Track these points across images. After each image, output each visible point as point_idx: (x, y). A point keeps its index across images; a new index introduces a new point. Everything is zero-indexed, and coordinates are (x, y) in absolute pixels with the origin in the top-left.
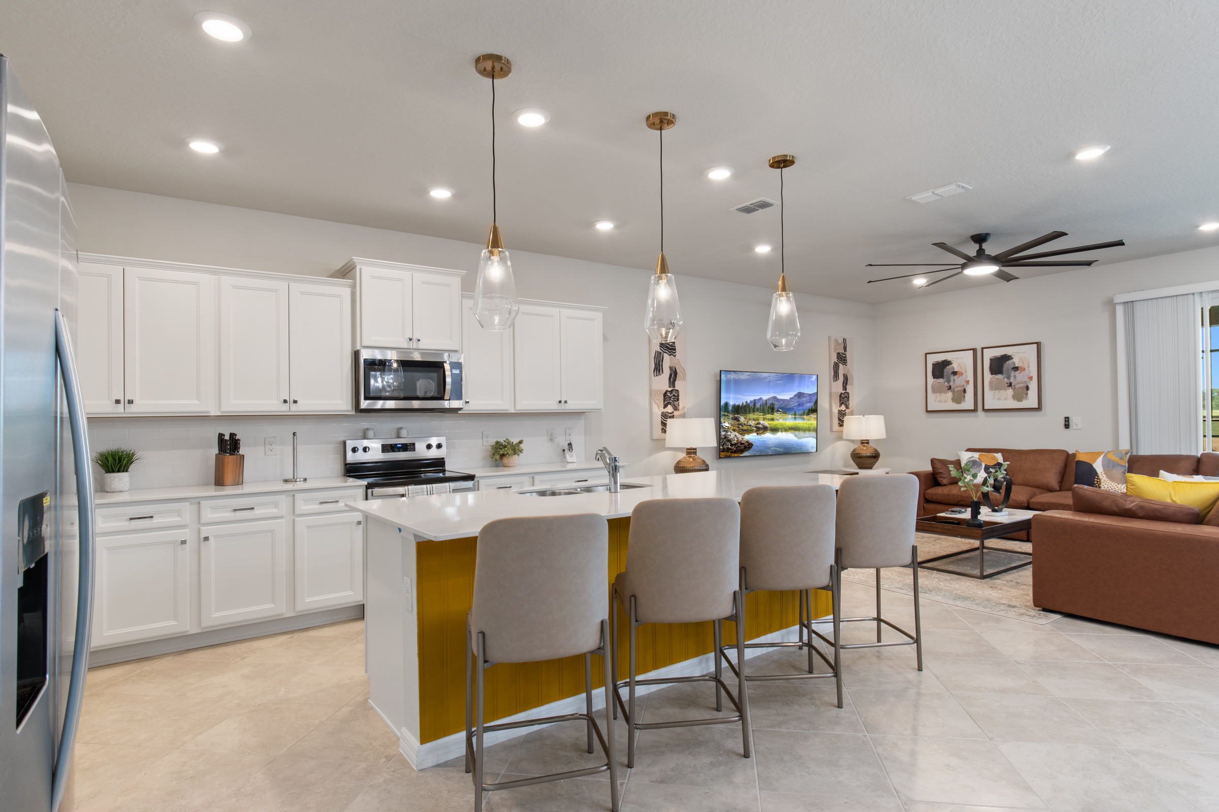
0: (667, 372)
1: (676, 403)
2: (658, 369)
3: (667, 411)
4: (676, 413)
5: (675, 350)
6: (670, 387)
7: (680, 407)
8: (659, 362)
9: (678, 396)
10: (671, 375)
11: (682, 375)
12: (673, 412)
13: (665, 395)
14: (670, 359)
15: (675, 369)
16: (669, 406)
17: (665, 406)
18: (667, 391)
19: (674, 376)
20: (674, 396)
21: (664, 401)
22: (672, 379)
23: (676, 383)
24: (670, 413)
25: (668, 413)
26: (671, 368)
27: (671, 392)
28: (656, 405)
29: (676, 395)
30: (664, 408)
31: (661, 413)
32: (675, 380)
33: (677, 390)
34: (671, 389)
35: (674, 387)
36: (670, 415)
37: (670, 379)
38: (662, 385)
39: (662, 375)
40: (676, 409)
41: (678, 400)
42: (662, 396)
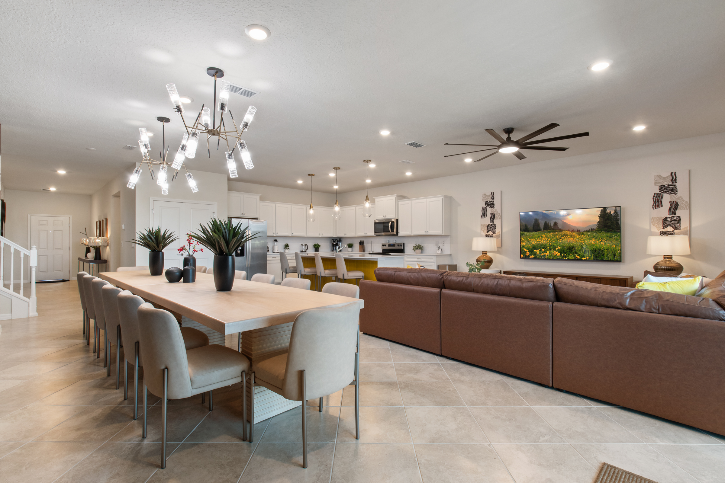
0: (489, 216)
1: (494, 230)
2: (484, 214)
3: (489, 234)
4: (494, 235)
5: (494, 205)
6: (490, 223)
7: (497, 232)
8: (485, 212)
9: (496, 227)
10: (491, 217)
11: (498, 216)
12: (492, 234)
13: (488, 226)
14: (491, 210)
15: (494, 214)
16: (490, 232)
17: (488, 232)
18: (489, 225)
19: (493, 217)
20: (493, 227)
21: (487, 229)
22: (492, 219)
23: (494, 220)
24: (491, 235)
25: (489, 235)
26: (491, 214)
27: (491, 225)
28: (483, 232)
29: (494, 226)
30: (487, 233)
31: (485, 235)
32: (493, 219)
33: (495, 224)
34: (492, 224)
35: (493, 223)
36: (490, 236)
37: (491, 219)
38: (487, 221)
39: (486, 218)
40: (494, 233)
41: (495, 229)
42: (486, 227)
